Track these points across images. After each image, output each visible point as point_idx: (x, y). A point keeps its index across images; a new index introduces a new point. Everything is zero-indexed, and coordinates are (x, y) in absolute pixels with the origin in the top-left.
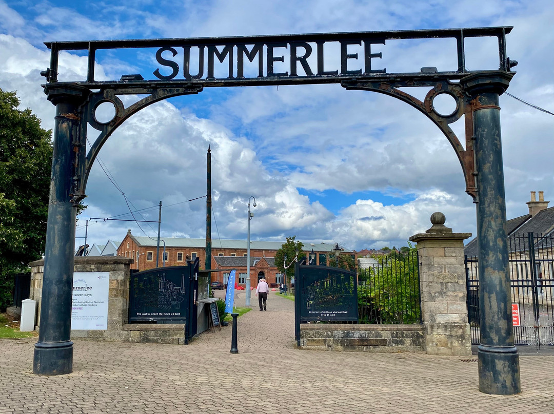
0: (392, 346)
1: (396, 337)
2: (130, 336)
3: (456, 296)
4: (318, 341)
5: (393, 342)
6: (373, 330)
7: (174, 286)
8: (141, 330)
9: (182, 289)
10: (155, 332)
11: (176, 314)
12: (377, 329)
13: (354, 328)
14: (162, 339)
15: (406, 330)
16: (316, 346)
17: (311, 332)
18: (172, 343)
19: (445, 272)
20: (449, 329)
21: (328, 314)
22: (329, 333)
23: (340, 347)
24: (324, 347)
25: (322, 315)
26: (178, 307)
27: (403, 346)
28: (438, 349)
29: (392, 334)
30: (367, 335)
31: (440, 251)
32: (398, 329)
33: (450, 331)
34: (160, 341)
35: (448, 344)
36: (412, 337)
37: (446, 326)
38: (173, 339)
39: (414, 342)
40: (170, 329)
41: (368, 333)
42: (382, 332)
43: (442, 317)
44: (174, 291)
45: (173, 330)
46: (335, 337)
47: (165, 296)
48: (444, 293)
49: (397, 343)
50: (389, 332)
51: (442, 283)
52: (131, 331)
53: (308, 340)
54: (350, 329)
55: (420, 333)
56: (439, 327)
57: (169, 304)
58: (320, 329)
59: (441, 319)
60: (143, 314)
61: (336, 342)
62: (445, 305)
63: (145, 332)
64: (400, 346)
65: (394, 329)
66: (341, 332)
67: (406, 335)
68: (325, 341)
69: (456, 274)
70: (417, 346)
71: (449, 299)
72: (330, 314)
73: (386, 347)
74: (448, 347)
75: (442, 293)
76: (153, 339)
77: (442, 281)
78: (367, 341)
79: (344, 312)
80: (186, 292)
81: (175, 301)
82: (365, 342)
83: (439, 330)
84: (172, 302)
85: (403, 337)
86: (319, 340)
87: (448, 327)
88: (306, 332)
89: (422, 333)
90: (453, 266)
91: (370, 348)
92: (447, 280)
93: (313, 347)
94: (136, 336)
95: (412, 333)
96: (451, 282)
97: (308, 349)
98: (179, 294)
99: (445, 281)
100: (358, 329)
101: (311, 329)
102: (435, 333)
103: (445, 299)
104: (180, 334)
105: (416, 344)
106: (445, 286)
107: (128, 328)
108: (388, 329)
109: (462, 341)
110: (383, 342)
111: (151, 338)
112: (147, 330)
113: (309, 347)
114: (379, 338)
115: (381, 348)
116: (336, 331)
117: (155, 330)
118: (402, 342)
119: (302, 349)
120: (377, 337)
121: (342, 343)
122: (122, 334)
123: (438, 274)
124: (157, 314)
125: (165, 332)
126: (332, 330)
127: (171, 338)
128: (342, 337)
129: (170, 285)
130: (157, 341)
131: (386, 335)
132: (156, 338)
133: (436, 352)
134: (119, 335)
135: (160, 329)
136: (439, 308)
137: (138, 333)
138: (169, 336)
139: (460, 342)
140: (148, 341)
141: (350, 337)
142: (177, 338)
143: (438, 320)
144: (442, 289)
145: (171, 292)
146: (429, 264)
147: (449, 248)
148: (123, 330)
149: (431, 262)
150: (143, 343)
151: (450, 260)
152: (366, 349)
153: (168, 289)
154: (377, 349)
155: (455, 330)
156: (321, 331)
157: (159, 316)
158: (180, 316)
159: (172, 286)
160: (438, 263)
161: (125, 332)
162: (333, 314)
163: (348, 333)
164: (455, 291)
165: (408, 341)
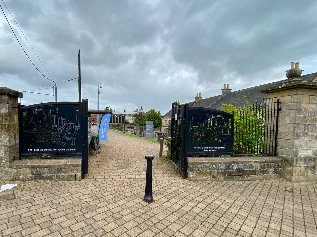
0: (260, 175)
1: (264, 168)
2: (20, 174)
3: (313, 135)
4: (205, 174)
5: (261, 172)
6: (248, 162)
7: (68, 122)
8: (32, 167)
9: (77, 125)
10: (49, 169)
11: (71, 150)
12: (251, 162)
13: (234, 162)
14: (57, 176)
15: (270, 162)
16: (203, 178)
17: (199, 166)
18: (69, 180)
19: (308, 116)
20: (307, 162)
21: (210, 149)
22: (214, 166)
23: (222, 178)
24: (209, 178)
25: (205, 150)
26: (74, 143)
27: (267, 175)
28: (299, 178)
29: (261, 165)
30: (243, 167)
31: (307, 98)
32: (265, 161)
33: (308, 163)
34: (54, 178)
35: (305, 173)
36: (274, 167)
37: (305, 160)
38: (70, 176)
39: (275, 172)
40: (65, 166)
41: (244, 166)
42: (254, 164)
43: (302, 153)
44: (69, 127)
45: (70, 166)
46: (219, 169)
47: (59, 131)
48: (306, 133)
49: (263, 172)
50: (259, 164)
51: (305, 125)
52: (20, 168)
53: (197, 172)
54: (232, 163)
55: (280, 164)
56: (301, 160)
57: (63, 140)
58: (207, 163)
59: (302, 154)
60: (35, 150)
61: (219, 174)
62: (305, 142)
63: (38, 170)
64: (265, 175)
65: (263, 161)
66: (224, 165)
67: (270, 166)
68: (210, 173)
69: (315, 118)
70: (276, 174)
71: (308, 138)
72: (211, 149)
73: (256, 176)
74: (305, 175)
75: (305, 133)
76: (47, 176)
77: (305, 123)
78: (243, 171)
79: (222, 148)
80: (82, 128)
81: (70, 137)
82: (241, 173)
83: (301, 162)
84: (66, 138)
85: (268, 167)
86: (206, 172)
87: (307, 160)
88: (196, 166)
89: (281, 164)
90: (313, 111)
91: (244, 177)
92: (309, 122)
93: (200, 178)
94: (27, 173)
95: (274, 164)
96: (311, 125)
97: (197, 181)
98: (74, 130)
99: (307, 123)
100: (237, 163)
101: (200, 164)
102: (298, 165)
103: (306, 138)
104: (77, 170)
105: (276, 172)
106: (307, 127)
107: (17, 166)
108: (258, 161)
109: (313, 170)
110: (254, 172)
111: (45, 175)
112: (39, 167)
113: (198, 178)
114: (251, 169)
115: (252, 177)
116: (220, 165)
117: (49, 167)
118: (266, 172)
119: (191, 180)
120: (250, 168)
121: (224, 175)
122: (11, 172)
123: (304, 117)
124: (51, 150)
125: (60, 168)
126: (216, 164)
127: (67, 174)
128: (224, 170)
129: (64, 121)
130: (51, 178)
131: (257, 167)
132: (50, 175)
133: (297, 180)
134: (7, 173)
135: (54, 166)
136: (301, 145)
137: (29, 170)
138: (65, 172)
139: (312, 171)
140: (42, 178)
141: (230, 169)
142: (73, 174)
143: (300, 154)
144: (305, 130)
145: (65, 128)
146: (299, 109)
147: (313, 96)
148: (11, 167)
149: (300, 107)
150: (35, 180)
151: (312, 106)
152: (241, 178)
153: (61, 125)
154: (250, 178)
155: (311, 162)
156: (208, 165)
157: (52, 152)
158: (76, 151)
159: (66, 122)
160: (305, 108)
161: (14, 170)
162: (214, 149)
163: (229, 166)
164: (312, 132)
165: (271, 171)
